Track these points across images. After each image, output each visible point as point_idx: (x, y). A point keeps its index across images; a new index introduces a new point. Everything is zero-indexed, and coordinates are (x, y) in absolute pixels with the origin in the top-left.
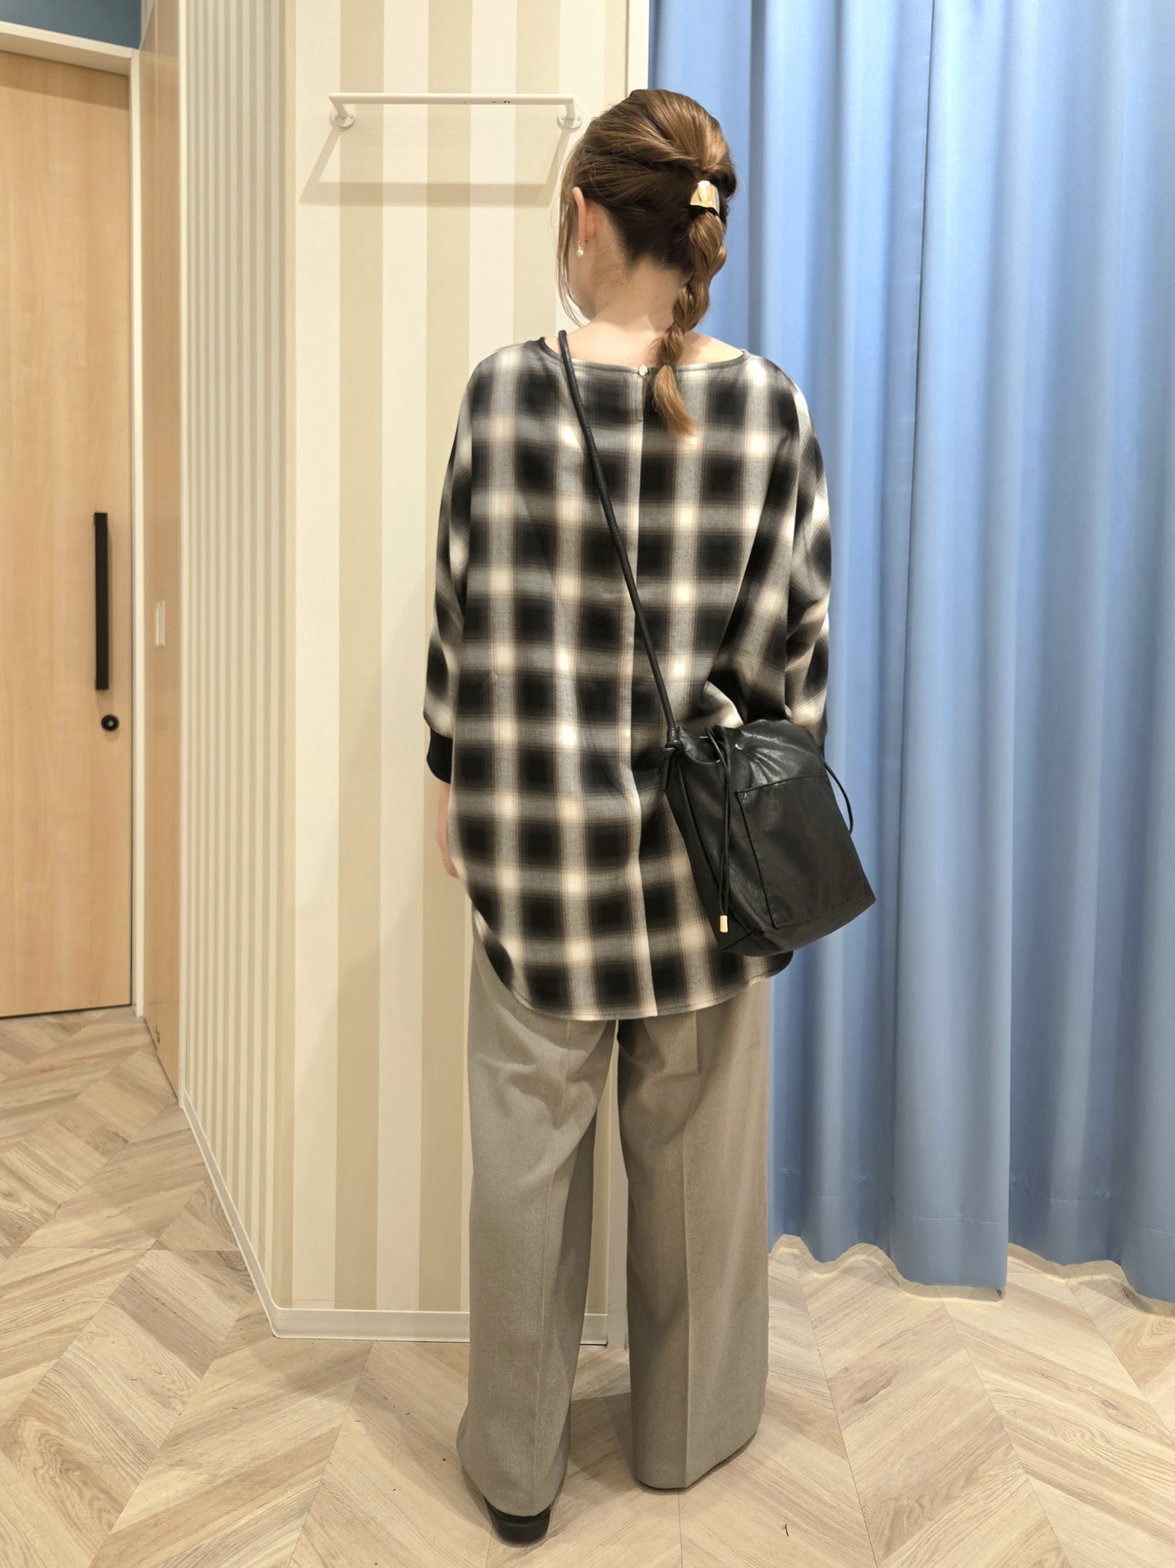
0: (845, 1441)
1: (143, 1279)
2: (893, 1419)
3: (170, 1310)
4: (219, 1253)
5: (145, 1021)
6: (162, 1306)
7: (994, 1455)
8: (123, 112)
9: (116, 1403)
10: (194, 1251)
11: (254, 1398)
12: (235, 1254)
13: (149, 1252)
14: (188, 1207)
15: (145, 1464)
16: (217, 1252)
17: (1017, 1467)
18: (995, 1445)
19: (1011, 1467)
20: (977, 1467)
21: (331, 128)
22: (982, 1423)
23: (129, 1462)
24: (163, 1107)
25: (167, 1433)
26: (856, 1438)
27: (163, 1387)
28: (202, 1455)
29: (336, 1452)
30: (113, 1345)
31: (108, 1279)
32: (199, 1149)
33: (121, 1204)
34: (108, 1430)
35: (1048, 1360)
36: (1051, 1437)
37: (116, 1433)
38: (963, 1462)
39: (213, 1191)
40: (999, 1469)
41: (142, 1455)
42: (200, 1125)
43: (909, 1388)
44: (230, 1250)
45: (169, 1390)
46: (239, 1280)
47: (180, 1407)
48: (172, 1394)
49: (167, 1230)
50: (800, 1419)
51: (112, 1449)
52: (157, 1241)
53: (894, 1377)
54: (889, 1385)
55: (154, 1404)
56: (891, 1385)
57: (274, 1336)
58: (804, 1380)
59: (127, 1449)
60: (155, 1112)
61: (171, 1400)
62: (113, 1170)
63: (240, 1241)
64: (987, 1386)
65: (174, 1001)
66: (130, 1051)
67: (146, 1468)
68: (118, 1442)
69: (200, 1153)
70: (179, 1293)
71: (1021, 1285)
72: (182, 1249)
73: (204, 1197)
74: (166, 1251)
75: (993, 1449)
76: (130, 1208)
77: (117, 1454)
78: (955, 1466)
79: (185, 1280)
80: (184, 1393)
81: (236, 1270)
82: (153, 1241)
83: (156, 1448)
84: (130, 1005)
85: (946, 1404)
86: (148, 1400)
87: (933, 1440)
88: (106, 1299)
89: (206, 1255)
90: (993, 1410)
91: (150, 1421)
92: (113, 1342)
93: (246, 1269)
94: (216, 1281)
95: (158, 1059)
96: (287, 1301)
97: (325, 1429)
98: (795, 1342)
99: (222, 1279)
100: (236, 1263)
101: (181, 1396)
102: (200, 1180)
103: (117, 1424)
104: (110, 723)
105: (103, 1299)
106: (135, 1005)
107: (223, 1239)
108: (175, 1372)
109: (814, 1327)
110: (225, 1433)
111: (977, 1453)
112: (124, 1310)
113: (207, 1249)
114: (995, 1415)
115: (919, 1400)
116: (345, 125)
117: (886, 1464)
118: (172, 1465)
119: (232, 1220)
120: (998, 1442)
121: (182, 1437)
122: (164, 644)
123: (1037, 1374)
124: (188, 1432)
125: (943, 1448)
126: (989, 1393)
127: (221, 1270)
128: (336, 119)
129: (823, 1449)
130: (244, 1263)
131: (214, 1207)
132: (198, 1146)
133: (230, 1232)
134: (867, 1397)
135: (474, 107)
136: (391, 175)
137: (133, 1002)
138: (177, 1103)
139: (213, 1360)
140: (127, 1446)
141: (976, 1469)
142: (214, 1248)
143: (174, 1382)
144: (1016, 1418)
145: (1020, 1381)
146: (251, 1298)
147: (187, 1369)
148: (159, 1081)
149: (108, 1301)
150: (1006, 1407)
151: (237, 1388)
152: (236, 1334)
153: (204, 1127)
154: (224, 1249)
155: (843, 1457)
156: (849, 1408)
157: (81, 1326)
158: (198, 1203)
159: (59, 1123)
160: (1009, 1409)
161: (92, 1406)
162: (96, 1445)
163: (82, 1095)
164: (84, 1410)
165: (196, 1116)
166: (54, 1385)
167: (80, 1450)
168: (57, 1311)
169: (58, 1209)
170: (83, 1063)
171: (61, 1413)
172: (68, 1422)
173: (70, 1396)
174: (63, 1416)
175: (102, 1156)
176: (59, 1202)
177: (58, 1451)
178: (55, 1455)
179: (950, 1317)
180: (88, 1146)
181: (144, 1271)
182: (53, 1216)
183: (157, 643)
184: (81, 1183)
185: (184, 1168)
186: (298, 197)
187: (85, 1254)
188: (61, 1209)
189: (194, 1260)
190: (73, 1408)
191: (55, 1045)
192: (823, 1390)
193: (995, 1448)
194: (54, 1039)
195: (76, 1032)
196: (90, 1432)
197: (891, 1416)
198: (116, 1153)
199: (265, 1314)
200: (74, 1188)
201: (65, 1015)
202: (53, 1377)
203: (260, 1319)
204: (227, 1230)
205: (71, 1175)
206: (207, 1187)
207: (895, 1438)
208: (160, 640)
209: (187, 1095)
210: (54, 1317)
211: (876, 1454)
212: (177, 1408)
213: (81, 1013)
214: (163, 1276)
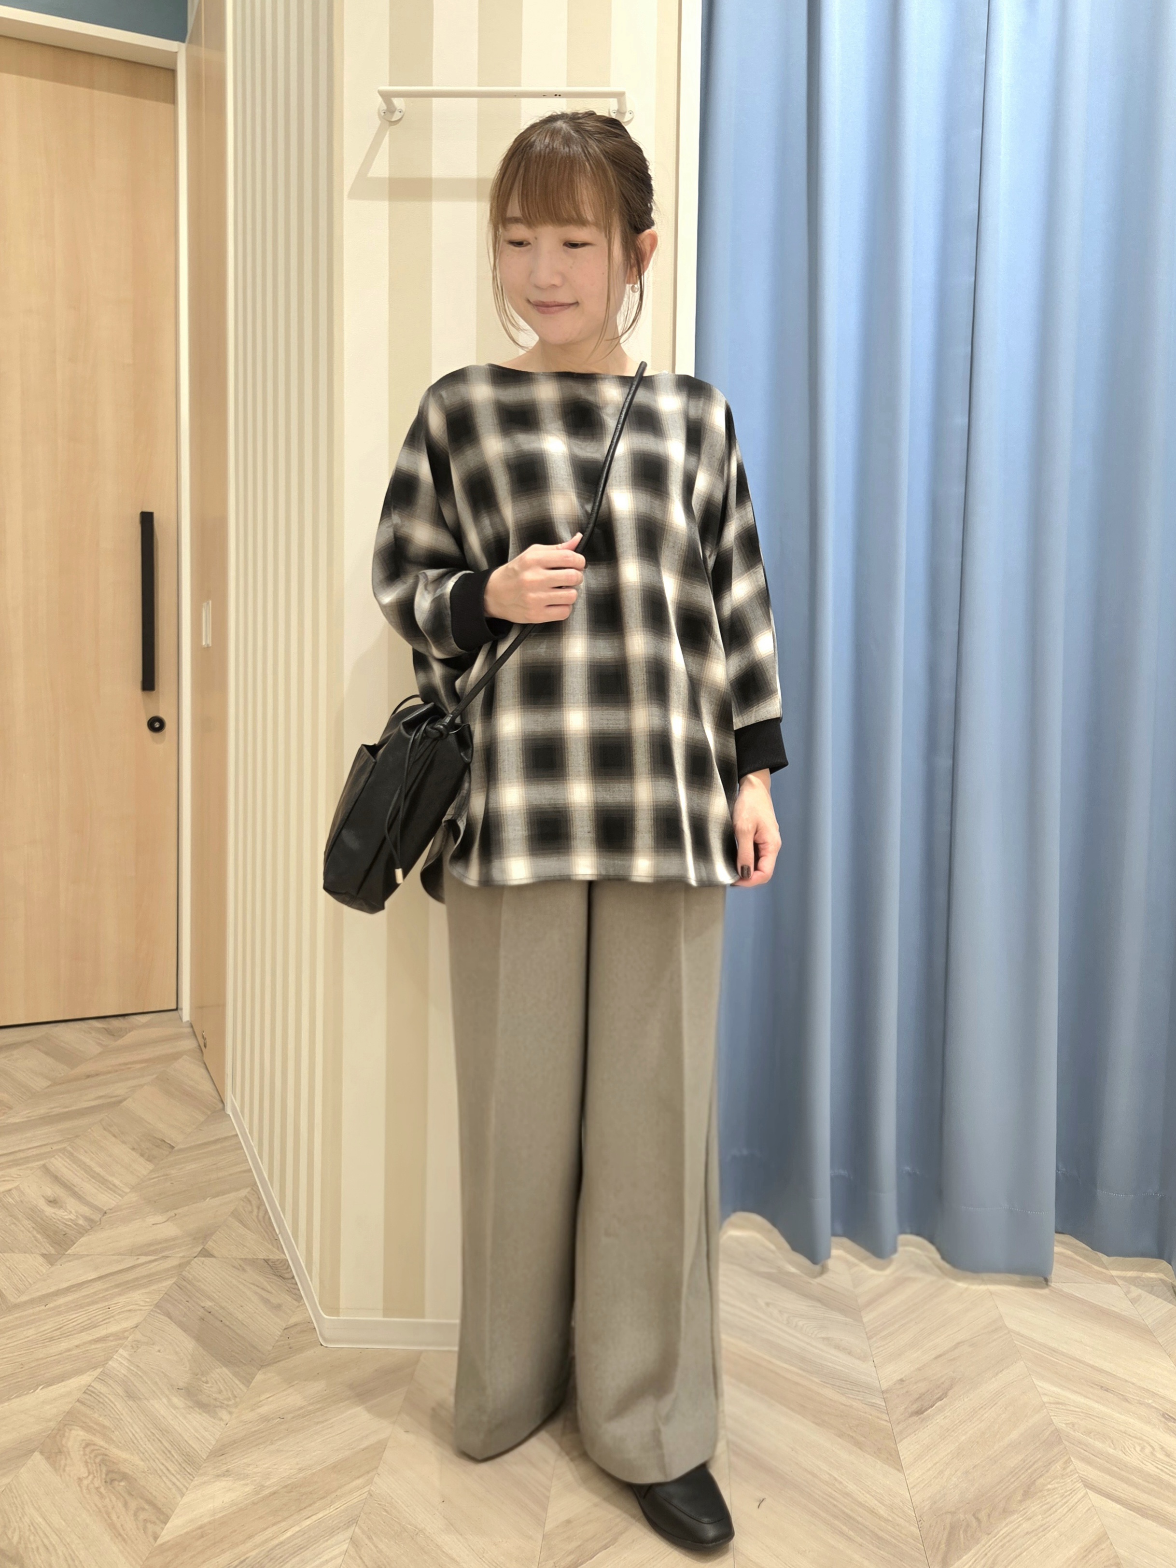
0: (900, 1454)
1: (188, 1286)
2: (950, 1431)
3: (216, 1318)
4: (266, 1261)
5: (192, 1027)
6: (207, 1314)
7: (1052, 1469)
8: (170, 106)
9: (162, 1412)
10: (241, 1259)
11: (301, 1408)
12: (281, 1262)
13: (195, 1259)
14: (235, 1214)
15: (192, 1474)
16: (264, 1259)
17: (1075, 1481)
18: (1054, 1458)
19: (1069, 1480)
20: (1035, 1480)
21: (380, 122)
22: (1041, 1436)
23: (176, 1474)
24: (210, 1113)
25: (214, 1444)
26: (912, 1451)
27: (209, 1396)
28: (248, 1466)
29: (384, 1463)
30: (158, 1353)
31: (154, 1287)
32: (246, 1156)
33: (167, 1211)
34: (154, 1440)
35: (1107, 1371)
36: (1110, 1451)
37: (162, 1443)
38: (1021, 1476)
39: (259, 1198)
40: (1058, 1483)
41: (188, 1466)
42: (247, 1131)
43: (966, 1400)
44: (278, 1258)
45: (216, 1399)
46: (287, 1288)
47: (226, 1417)
48: (218, 1403)
49: (213, 1238)
50: (855, 1431)
51: (158, 1459)
52: (203, 1248)
53: (950, 1389)
54: (944, 1397)
55: (200, 1414)
56: (948, 1397)
57: (322, 1345)
58: (859, 1392)
59: (173, 1460)
60: (202, 1118)
61: (217, 1409)
62: (159, 1177)
63: (288, 1250)
64: (1045, 1399)
65: (221, 1006)
66: (176, 1056)
67: (191, 1477)
68: (164, 1452)
69: (247, 1160)
70: (226, 1302)
71: (1079, 1296)
72: (230, 1257)
73: (251, 1205)
74: (212, 1259)
75: (1051, 1462)
76: (176, 1215)
77: (163, 1464)
78: (1013, 1480)
79: (231, 1288)
80: (230, 1403)
81: (283, 1278)
82: (199, 1248)
83: (203, 1458)
84: (177, 1009)
85: (1003, 1416)
86: (194, 1410)
87: (990, 1453)
88: (152, 1308)
89: (253, 1262)
90: (1051, 1423)
91: (196, 1431)
92: (159, 1351)
93: (293, 1277)
94: (263, 1289)
95: (205, 1064)
96: (334, 1310)
97: (372, 1440)
98: (850, 1353)
99: (269, 1288)
100: (282, 1271)
101: (228, 1405)
102: (247, 1187)
103: (163, 1434)
104: (156, 725)
105: (147, 1308)
106: (181, 1009)
107: (270, 1246)
108: (222, 1381)
109: (869, 1338)
110: (272, 1444)
111: (1036, 1465)
112: (170, 1318)
113: (255, 1257)
114: (1053, 1428)
115: (976, 1412)
116: (394, 119)
117: (941, 1477)
118: (218, 1476)
119: (279, 1228)
120: (1056, 1455)
121: (228, 1447)
122: (210, 645)
123: (1096, 1387)
124: (235, 1442)
125: (1000, 1461)
126: (1047, 1405)
127: (268, 1278)
128: (384, 113)
129: (879, 1462)
130: (291, 1270)
131: (261, 1214)
132: (245, 1152)
133: (277, 1240)
134: (923, 1409)
135: (524, 100)
136: (438, 170)
137: (179, 1007)
138: (224, 1109)
139: (259, 1370)
140: (174, 1457)
141: (1033, 1483)
142: (262, 1255)
143: (220, 1392)
144: (1074, 1431)
145: (1079, 1393)
146: (298, 1307)
147: (234, 1378)
148: (206, 1087)
149: (154, 1309)
150: (1065, 1420)
151: (284, 1398)
153: (251, 1133)
154: (271, 1257)
155: (898, 1471)
156: (905, 1420)
157: (126, 1334)
158: (244, 1210)
159: (105, 1129)
160: (1068, 1422)
161: (138, 1416)
162: (141, 1455)
163: (127, 1100)
164: (129, 1420)
165: (243, 1122)
166: (99, 1394)
167: (125, 1460)
168: (101, 1320)
169: (103, 1216)
170: (129, 1068)
171: (107, 1423)
172: (113, 1431)
173: (115, 1405)
174: (108, 1425)
175: (148, 1163)
176: (105, 1209)
177: (103, 1461)
178: (100, 1465)
179: (1007, 1328)
180: (134, 1153)
181: (190, 1279)
182: (98, 1223)
183: (204, 643)
184: (128, 1190)
185: (231, 1175)
186: (346, 193)
187: (129, 1262)
188: (107, 1216)
189: (240, 1268)
190: (118, 1417)
191: (100, 1049)
192: (878, 1402)
193: (1053, 1461)
194: (100, 1044)
195: (121, 1036)
196: (135, 1442)
197: (947, 1429)
198: (162, 1160)
199: (313, 1323)
200: (120, 1195)
201: (110, 1020)
202: (98, 1386)
203: (308, 1328)
204: (274, 1237)
205: (117, 1182)
206: (254, 1195)
207: (951, 1451)
208: (207, 641)
209: (234, 1100)
210: (99, 1326)
211: (932, 1467)
212: (224, 1418)
213: (126, 1017)
214: (209, 1283)
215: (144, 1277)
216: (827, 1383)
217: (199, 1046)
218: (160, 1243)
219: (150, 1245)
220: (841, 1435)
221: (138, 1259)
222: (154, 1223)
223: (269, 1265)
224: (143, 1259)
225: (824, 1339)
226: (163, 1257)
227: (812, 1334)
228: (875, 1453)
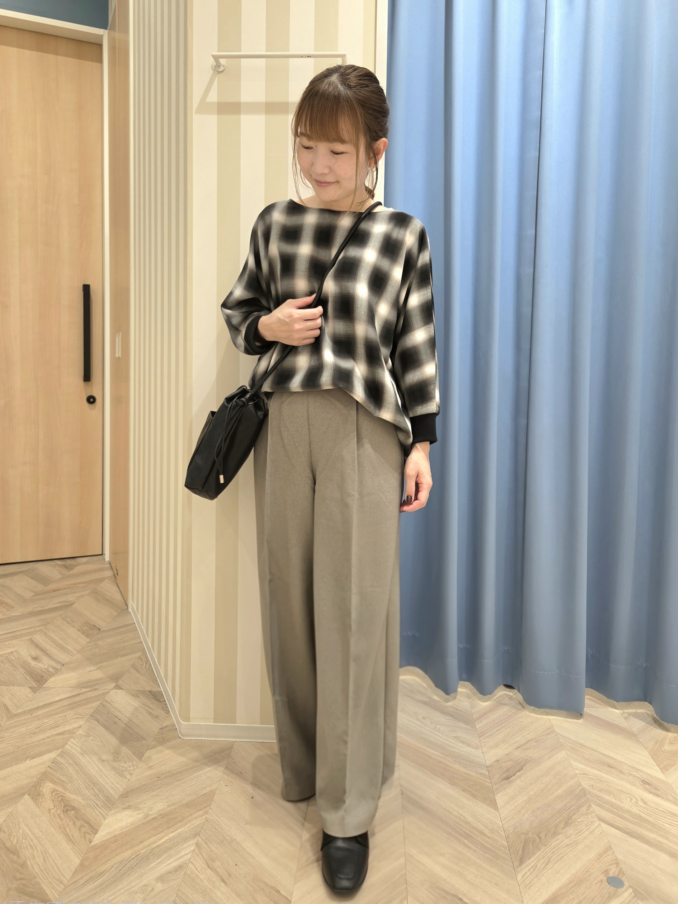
0: (497, 801)
1: (108, 705)
2: (524, 789)
3: (123, 723)
5: (110, 564)
6: (118, 720)
7: (581, 810)
8: (99, 64)
9: (94, 774)
10: (137, 691)
11: (169, 772)
12: (159, 692)
13: (112, 690)
14: (133, 666)
15: (110, 808)
16: (149, 691)
17: (593, 817)
19: (590, 817)
20: (571, 816)
21: (212, 72)
22: (574, 792)
23: (101, 807)
24: (120, 611)
25: (122, 791)
26: (503, 799)
27: (119, 765)
28: (141, 803)
29: (214, 802)
30: (92, 742)
31: (90, 705)
32: (139, 634)
33: (97, 664)
34: (89, 789)
35: (612, 757)
36: (613, 801)
37: (93, 790)
38: (563, 814)
39: (147, 657)
40: (584, 818)
41: (108, 803)
42: (140, 621)
43: (533, 772)
44: (157, 690)
45: (123, 767)
46: (161, 707)
47: (128, 776)
48: (124, 769)
49: (122, 679)
50: (472, 788)
51: (92, 799)
52: (116, 684)
53: (525, 766)
54: (522, 770)
55: (114, 775)
57: (180, 738)
58: (474, 766)
59: (100, 799)
60: (115, 614)
61: (124, 772)
62: (92, 645)
63: (162, 686)
64: (577, 772)
65: (126, 553)
66: (102, 580)
67: (110, 809)
68: (95, 795)
69: (140, 636)
71: (596, 715)
72: (130, 689)
73: (142, 661)
74: (122, 690)
76: (102, 666)
77: (94, 802)
78: (559, 816)
79: (131, 706)
80: (131, 769)
81: (160, 701)
82: (114, 684)
83: (116, 799)
84: (102, 554)
85: (554, 781)
86: (111, 772)
87: (547, 801)
88: (88, 716)
89: (143, 692)
90: (580, 785)
91: (113, 784)
92: (92, 740)
93: (165, 701)
94: (148, 707)
95: (117, 584)
96: (187, 719)
97: (208, 790)
98: (469, 745)
99: (152, 707)
100: (159, 698)
101: (129, 770)
102: (140, 651)
103: (95, 786)
104: (91, 400)
106: (105, 554)
107: (153, 684)
108: (126, 757)
109: (480, 737)
110: (153, 791)
111: (572, 808)
112: (98, 722)
113: (144, 690)
114: (582, 788)
115: (539, 778)
116: (220, 70)
117: (520, 814)
118: (124, 809)
119: (157, 673)
120: (583, 803)
121: (129, 793)
122: (120, 357)
123: (605, 765)
124: (133, 790)
125: (552, 805)
126: (578, 775)
127: (151, 701)
128: (215, 67)
129: (485, 805)
130: (164, 697)
131: (148, 666)
133: (156, 680)
134: (510, 776)
135: (291, 59)
136: (245, 98)
137: (104, 553)
138: (127, 609)
139: (147, 751)
140: (100, 798)
141: (571, 817)
142: (148, 689)
143: (125, 763)
144: (593, 789)
145: (596, 769)
146: (167, 717)
147: (133, 756)
148: (118, 597)
149: (90, 717)
150: (588, 783)
151: (160, 766)
152: (159, 736)
153: (142, 622)
154: (153, 690)
155: (496, 810)
156: (499, 783)
157: (75, 731)
158: (138, 664)
159: (63, 619)
160: (590, 784)
161: (81, 775)
162: (83, 797)
163: (76, 604)
164: (76, 778)
165: (138, 616)
166: (60, 763)
167: (74, 799)
168: (61, 723)
169: (62, 666)
170: (76, 586)
171: (64, 779)
172: (67, 784)
173: (69, 770)
174: (65, 780)
175: (87, 638)
176: (63, 663)
177: (62, 800)
178: (60, 802)
179: (556, 732)
180: (79, 632)
181: (109, 701)
182: (60, 670)
183: (117, 356)
184: (75, 652)
185: (131, 645)
186: (194, 110)
187: (77, 692)
188: (64, 666)
189: (136, 696)
190: (70, 776)
191: (61, 576)
192: (484, 772)
193: (581, 806)
194: (60, 573)
195: (72, 569)
196: (80, 789)
197: (523, 787)
198: (94, 636)
199: (175, 726)
200: (71, 655)
201: (66, 560)
202: (59, 759)
203: (173, 728)
204: (154, 679)
205: (69, 648)
206: (143, 655)
207: (525, 800)
208: (118, 354)
209: (133, 604)
210: (60, 726)
211: (514, 808)
212: (127, 777)
213: (75, 559)
214: (119, 704)
215: (84, 700)
216: (456, 761)
217: (114, 574)
218: (93, 681)
219: (87, 682)
220: (464, 790)
221: (81, 690)
222: (90, 670)
223: (152, 694)
224: (84, 690)
225: (455, 737)
226: (94, 689)
227: (448, 734)
228: (483, 800)
